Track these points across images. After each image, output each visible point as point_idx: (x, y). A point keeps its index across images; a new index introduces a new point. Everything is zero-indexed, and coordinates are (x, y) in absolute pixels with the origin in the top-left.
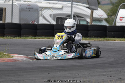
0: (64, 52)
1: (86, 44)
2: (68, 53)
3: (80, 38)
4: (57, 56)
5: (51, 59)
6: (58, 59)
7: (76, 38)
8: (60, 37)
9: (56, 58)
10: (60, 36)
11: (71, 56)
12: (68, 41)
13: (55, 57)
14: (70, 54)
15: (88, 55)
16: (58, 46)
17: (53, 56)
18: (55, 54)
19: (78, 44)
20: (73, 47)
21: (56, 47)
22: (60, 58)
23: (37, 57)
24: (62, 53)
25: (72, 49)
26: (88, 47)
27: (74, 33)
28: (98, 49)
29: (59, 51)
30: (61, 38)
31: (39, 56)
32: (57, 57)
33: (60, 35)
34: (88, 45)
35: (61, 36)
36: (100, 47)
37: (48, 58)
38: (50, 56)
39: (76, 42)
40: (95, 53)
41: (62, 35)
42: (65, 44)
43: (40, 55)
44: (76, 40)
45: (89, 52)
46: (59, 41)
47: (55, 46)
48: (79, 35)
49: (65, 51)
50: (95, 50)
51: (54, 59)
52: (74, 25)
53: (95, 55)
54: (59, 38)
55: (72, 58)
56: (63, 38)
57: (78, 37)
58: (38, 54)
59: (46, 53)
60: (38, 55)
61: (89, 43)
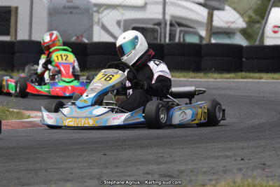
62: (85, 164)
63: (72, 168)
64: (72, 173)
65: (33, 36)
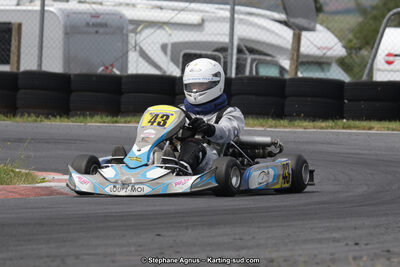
0: (164, 172)
1: (264, 146)
3: (235, 124)
4: (138, 183)
5: (117, 193)
6: (142, 193)
8: (159, 119)
9: (133, 189)
10: (157, 115)
11: (186, 183)
12: (190, 133)
13: (130, 188)
14: (182, 179)
15: (254, 185)
16: (146, 149)
17: (124, 185)
18: (132, 177)
21: (138, 153)
22: (147, 190)
24: (156, 172)
26: (271, 155)
27: (216, 107)
28: (301, 163)
29: (146, 165)
30: (159, 124)
32: (136, 187)
33: (158, 112)
34: (269, 149)
35: (162, 117)
37: (108, 190)
38: (116, 182)
40: (284, 178)
41: (165, 112)
45: (260, 175)
46: (153, 131)
47: (135, 148)
48: (233, 114)
49: (166, 168)
50: (285, 166)
51: (128, 193)
52: (216, 79)
53: (287, 185)
54: (155, 121)
55: (189, 191)
56: (169, 122)
58: (76, 176)
59: (104, 171)
60: (77, 180)
61: (274, 144)
62: (133, 249)
63: (114, 254)
64: (113, 262)
65: (43, 65)
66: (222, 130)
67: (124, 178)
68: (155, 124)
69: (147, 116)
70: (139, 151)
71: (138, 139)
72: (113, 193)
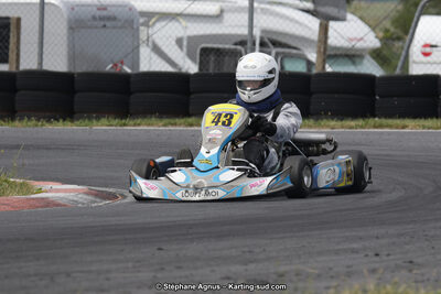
0: (236, 174)
1: (318, 143)
2: (252, 175)
4: (211, 187)
5: (190, 198)
6: (216, 197)
7: (282, 121)
8: (223, 119)
9: (207, 194)
10: (220, 115)
11: (261, 185)
13: (203, 192)
14: (257, 180)
15: (322, 183)
16: (215, 151)
17: (197, 189)
18: (203, 180)
19: (287, 144)
20: (268, 152)
21: (207, 156)
22: (221, 194)
23: (138, 194)
24: (229, 174)
25: (266, 162)
26: (325, 152)
27: (273, 104)
28: (362, 160)
29: (218, 168)
30: (224, 123)
31: (149, 188)
32: (210, 191)
33: (220, 111)
34: (323, 146)
35: (226, 116)
36: (366, 151)
37: (179, 195)
38: (188, 187)
39: (282, 136)
40: (348, 175)
41: (228, 111)
42: (241, 145)
43: (151, 183)
44: (278, 131)
45: (328, 172)
46: (218, 132)
47: (203, 150)
48: (289, 110)
49: (238, 170)
50: (348, 163)
51: (202, 198)
52: (271, 76)
53: (350, 183)
54: (219, 121)
55: (265, 193)
56: (234, 121)
57: (287, 118)
58: (141, 182)
59: (173, 176)
60: (143, 186)
61: (329, 141)
66: (282, 128)
67: (195, 182)
68: (220, 124)
69: (208, 116)
70: (208, 153)
71: (205, 141)
72: (185, 199)
